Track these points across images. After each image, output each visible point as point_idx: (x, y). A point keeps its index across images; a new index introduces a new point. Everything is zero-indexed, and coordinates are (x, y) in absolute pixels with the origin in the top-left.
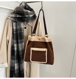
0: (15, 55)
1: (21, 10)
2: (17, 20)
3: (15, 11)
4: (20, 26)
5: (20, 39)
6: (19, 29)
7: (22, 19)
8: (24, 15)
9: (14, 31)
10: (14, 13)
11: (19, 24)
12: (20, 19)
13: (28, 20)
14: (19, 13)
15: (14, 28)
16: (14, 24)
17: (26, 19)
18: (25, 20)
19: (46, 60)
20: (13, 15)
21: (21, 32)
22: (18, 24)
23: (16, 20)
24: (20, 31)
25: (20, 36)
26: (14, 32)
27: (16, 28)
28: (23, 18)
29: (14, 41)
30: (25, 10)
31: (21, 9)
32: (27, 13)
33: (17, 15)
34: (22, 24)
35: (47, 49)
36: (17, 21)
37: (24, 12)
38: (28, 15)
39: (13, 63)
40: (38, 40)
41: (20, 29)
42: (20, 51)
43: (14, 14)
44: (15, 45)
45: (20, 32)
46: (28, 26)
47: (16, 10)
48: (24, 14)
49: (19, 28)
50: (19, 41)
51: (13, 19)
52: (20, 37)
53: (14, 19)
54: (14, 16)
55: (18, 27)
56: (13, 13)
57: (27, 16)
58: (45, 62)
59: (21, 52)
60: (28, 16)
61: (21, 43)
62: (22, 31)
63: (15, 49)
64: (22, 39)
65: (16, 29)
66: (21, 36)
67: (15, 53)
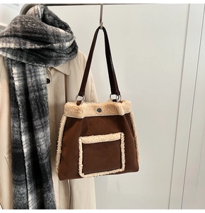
0: (27, 168)
1: (39, 27)
2: (27, 60)
3: (15, 30)
4: (35, 76)
5: (40, 118)
6: (33, 86)
7: (43, 55)
8: (50, 43)
9: (18, 93)
10: (15, 36)
11: (33, 71)
12: (36, 56)
13: (60, 57)
14: (33, 35)
15: (17, 84)
16: (15, 70)
17: (54, 54)
18: (52, 57)
19: (123, 162)
20: (9, 42)
21: (40, 96)
22: (30, 70)
23: (21, 57)
24: (38, 91)
25: (38, 107)
26: (18, 99)
27: (21, 83)
28: (46, 53)
29: (20, 127)
30: (50, 28)
31: (37, 24)
32: (58, 36)
33: (25, 44)
34: (42, 69)
35: (123, 134)
36: (23, 61)
37: (47, 34)
38: (59, 41)
39: (22, 195)
40: (94, 114)
41: (37, 86)
42: (43, 154)
43: (12, 39)
44: (24, 138)
45: (37, 94)
46: (54, 74)
47: (18, 26)
48: (48, 39)
49: (34, 84)
50: (37, 123)
51: (9, 56)
52: (39, 110)
53: (12, 54)
54: (12, 46)
55: (29, 80)
56: (7, 36)
57: (56, 45)
58: (121, 168)
59: (45, 156)
60: (60, 47)
61: (43, 127)
62: (44, 91)
63: (25, 150)
64: (44, 116)
65: (22, 88)
66: (42, 107)
67: (26, 164)
